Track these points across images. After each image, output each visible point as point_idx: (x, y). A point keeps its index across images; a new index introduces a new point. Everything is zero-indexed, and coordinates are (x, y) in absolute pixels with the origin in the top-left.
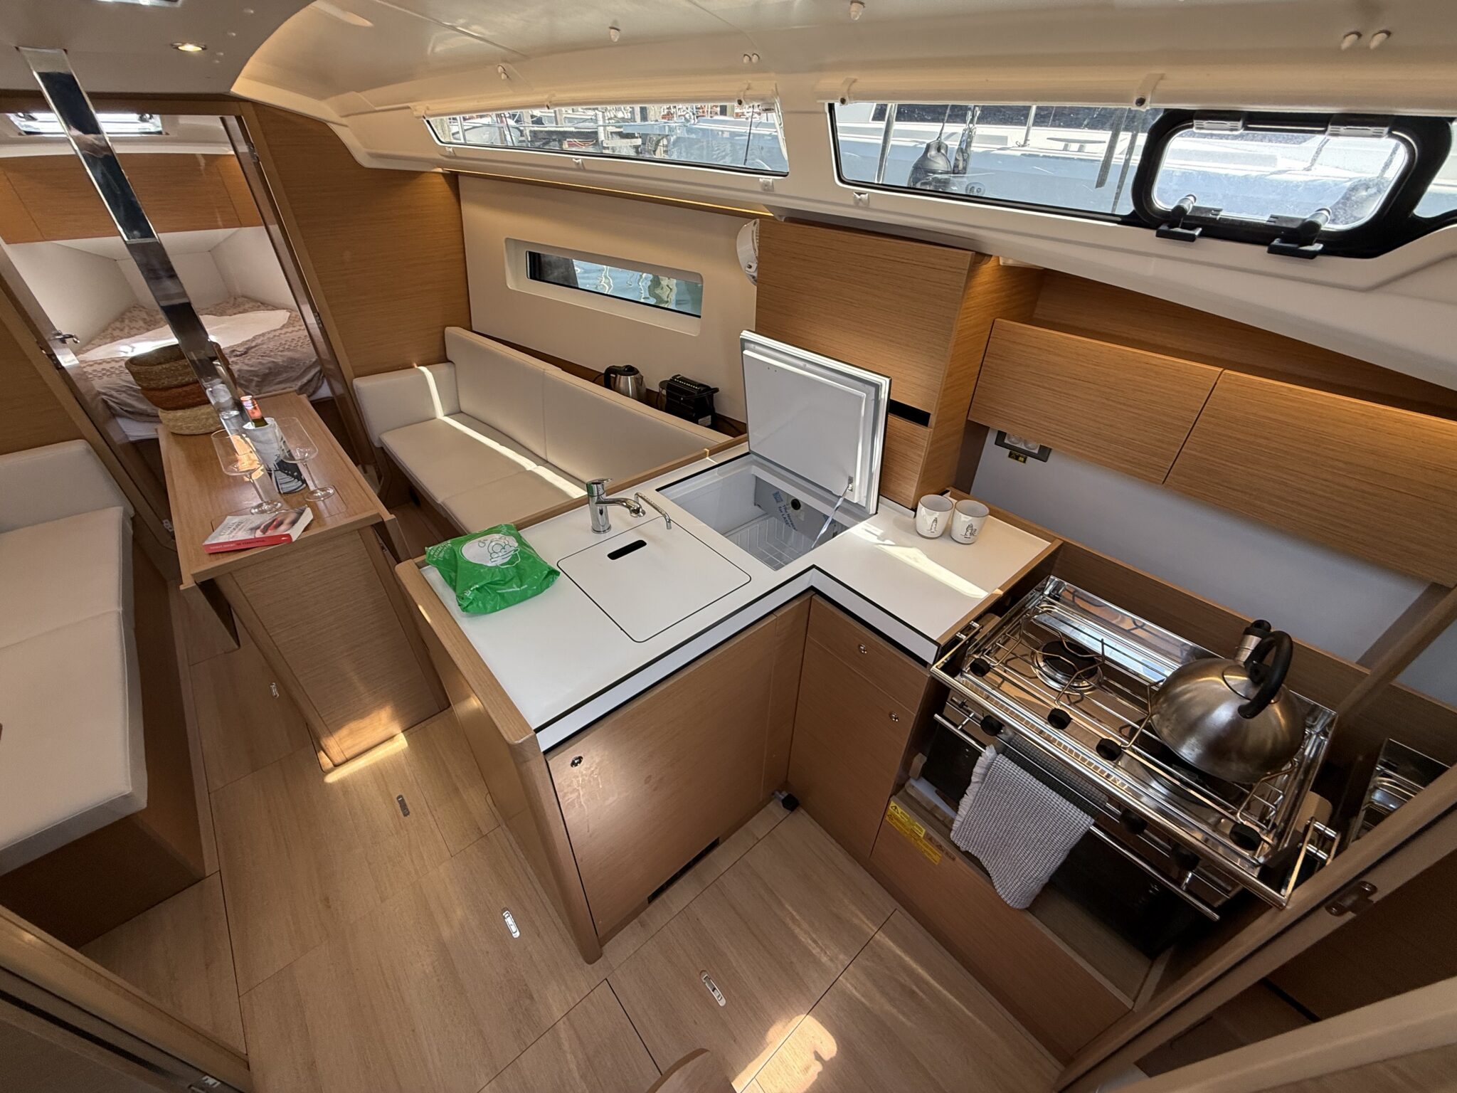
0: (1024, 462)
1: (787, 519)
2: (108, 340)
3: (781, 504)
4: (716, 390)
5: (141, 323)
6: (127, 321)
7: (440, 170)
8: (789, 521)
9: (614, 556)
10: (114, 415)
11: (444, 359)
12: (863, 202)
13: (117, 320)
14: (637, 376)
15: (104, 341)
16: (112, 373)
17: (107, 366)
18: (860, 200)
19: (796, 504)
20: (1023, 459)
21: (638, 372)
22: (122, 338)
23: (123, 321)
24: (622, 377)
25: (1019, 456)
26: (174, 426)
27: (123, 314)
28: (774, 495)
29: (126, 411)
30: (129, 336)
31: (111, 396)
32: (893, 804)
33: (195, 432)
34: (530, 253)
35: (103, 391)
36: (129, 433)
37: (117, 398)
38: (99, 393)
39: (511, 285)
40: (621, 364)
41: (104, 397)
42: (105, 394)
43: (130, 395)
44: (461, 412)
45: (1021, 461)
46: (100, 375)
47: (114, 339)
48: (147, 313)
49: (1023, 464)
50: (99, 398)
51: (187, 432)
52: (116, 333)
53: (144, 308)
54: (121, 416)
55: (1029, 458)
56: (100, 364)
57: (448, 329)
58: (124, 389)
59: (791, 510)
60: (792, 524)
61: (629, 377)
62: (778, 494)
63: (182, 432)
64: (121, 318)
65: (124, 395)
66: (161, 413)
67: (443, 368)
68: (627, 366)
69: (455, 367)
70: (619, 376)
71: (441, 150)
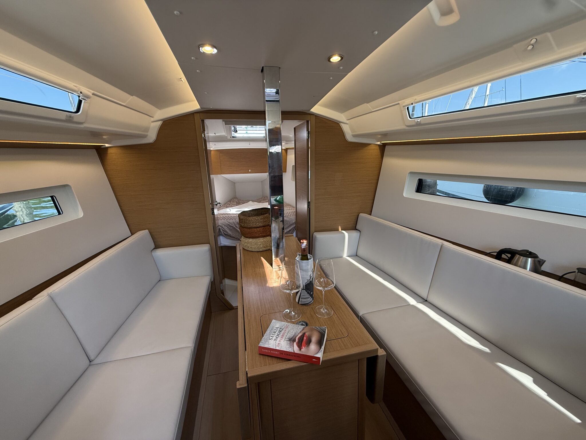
2: (225, 207)
5: (235, 203)
6: (232, 202)
7: (379, 143)
10: (220, 234)
11: (354, 228)
13: (229, 201)
14: (537, 259)
15: (224, 208)
16: (225, 218)
17: (224, 216)
22: (229, 207)
23: (231, 202)
24: (521, 257)
26: (246, 246)
27: (231, 200)
29: (225, 234)
30: (231, 207)
31: (222, 227)
33: (253, 250)
34: (419, 179)
35: (221, 225)
36: (222, 243)
37: (223, 228)
38: (219, 226)
39: (405, 195)
40: (519, 248)
41: (220, 227)
42: (221, 226)
43: (228, 228)
44: (357, 256)
46: (221, 219)
47: (227, 207)
48: (238, 200)
50: (218, 227)
51: (250, 249)
52: (228, 205)
53: (237, 198)
54: (223, 236)
56: (222, 215)
57: (361, 214)
58: (227, 225)
61: (530, 259)
63: (248, 249)
64: (230, 201)
65: (226, 227)
66: (243, 239)
67: (355, 234)
68: (527, 251)
69: (360, 233)
70: (518, 256)
71: (407, 125)
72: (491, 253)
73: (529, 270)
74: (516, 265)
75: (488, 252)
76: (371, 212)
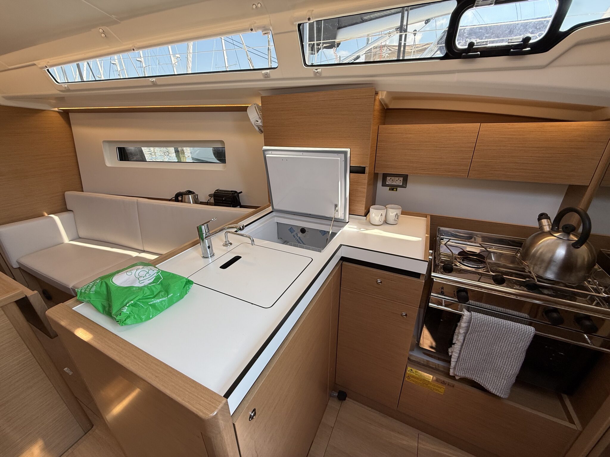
0: (396, 190)
1: (299, 240)
3: (294, 233)
4: (241, 192)
7: (56, 109)
8: (300, 241)
9: (224, 266)
11: (66, 209)
12: (318, 73)
14: (194, 195)
18: (317, 72)
19: (303, 230)
20: (395, 190)
21: (194, 193)
24: (186, 196)
25: (394, 188)
28: (289, 230)
32: (409, 368)
34: (118, 148)
39: (108, 164)
40: (183, 190)
44: (80, 238)
45: (395, 191)
49: (396, 191)
55: (398, 188)
57: (67, 193)
59: (300, 234)
60: (302, 242)
61: (190, 196)
62: (291, 229)
67: (65, 215)
68: (188, 191)
69: (74, 213)
70: (184, 195)
71: (58, 89)
72: (173, 199)
73: (193, 203)
74: (185, 202)
75: (170, 199)
76: (82, 188)
